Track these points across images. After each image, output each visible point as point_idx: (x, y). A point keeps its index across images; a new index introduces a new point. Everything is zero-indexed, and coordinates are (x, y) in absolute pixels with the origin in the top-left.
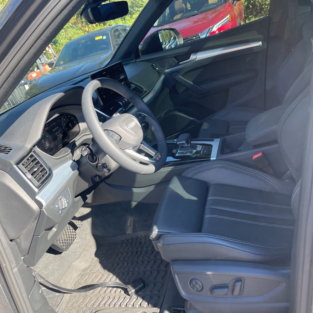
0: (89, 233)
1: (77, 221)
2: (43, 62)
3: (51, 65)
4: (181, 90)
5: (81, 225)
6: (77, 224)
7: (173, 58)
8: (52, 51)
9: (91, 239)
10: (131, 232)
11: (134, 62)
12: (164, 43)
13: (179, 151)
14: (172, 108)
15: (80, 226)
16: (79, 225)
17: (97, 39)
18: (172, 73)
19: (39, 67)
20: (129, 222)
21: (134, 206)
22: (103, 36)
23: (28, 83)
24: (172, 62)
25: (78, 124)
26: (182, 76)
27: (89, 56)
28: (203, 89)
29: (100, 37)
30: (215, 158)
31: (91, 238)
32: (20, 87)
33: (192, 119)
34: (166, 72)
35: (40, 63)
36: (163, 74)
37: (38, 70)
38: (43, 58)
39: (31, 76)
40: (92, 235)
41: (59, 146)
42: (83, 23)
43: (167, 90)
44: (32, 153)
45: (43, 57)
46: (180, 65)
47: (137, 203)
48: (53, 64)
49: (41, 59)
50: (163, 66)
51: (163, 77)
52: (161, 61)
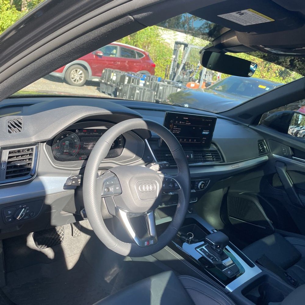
0: (80, 247)
1: (77, 229)
2: (206, 79)
3: (207, 85)
4: (276, 183)
5: (78, 236)
6: (75, 232)
7: (290, 148)
8: (220, 75)
9: (76, 255)
10: (108, 281)
11: (247, 126)
12: (302, 126)
13: (204, 247)
14: (256, 194)
15: (76, 236)
16: (76, 234)
17: (260, 86)
18: (277, 161)
19: (201, 82)
20: (113, 270)
21: (127, 260)
22: (267, 87)
23: (182, 88)
24: (285, 150)
25: (123, 148)
26: (287, 171)
27: (243, 97)
28: (301, 200)
29: (264, 87)
30: (231, 291)
31: (78, 254)
32: (173, 88)
33: (268, 219)
34: (272, 156)
35: (204, 79)
36: (267, 155)
37: (198, 84)
38: (208, 76)
39: (190, 85)
40: (81, 252)
41: (82, 156)
42: (264, 68)
43: (261, 174)
44: (34, 147)
45: (210, 75)
46: (292, 159)
47: (131, 261)
48: (210, 85)
49: (207, 76)
50: (273, 148)
51: (266, 158)
52: (275, 143)
